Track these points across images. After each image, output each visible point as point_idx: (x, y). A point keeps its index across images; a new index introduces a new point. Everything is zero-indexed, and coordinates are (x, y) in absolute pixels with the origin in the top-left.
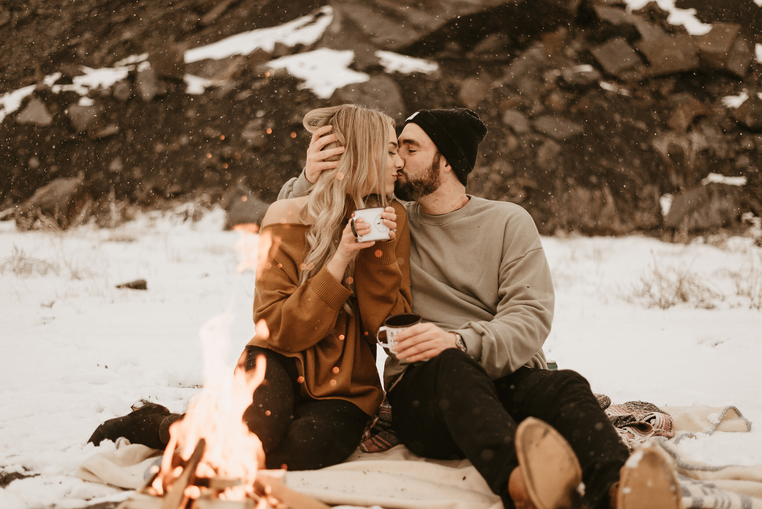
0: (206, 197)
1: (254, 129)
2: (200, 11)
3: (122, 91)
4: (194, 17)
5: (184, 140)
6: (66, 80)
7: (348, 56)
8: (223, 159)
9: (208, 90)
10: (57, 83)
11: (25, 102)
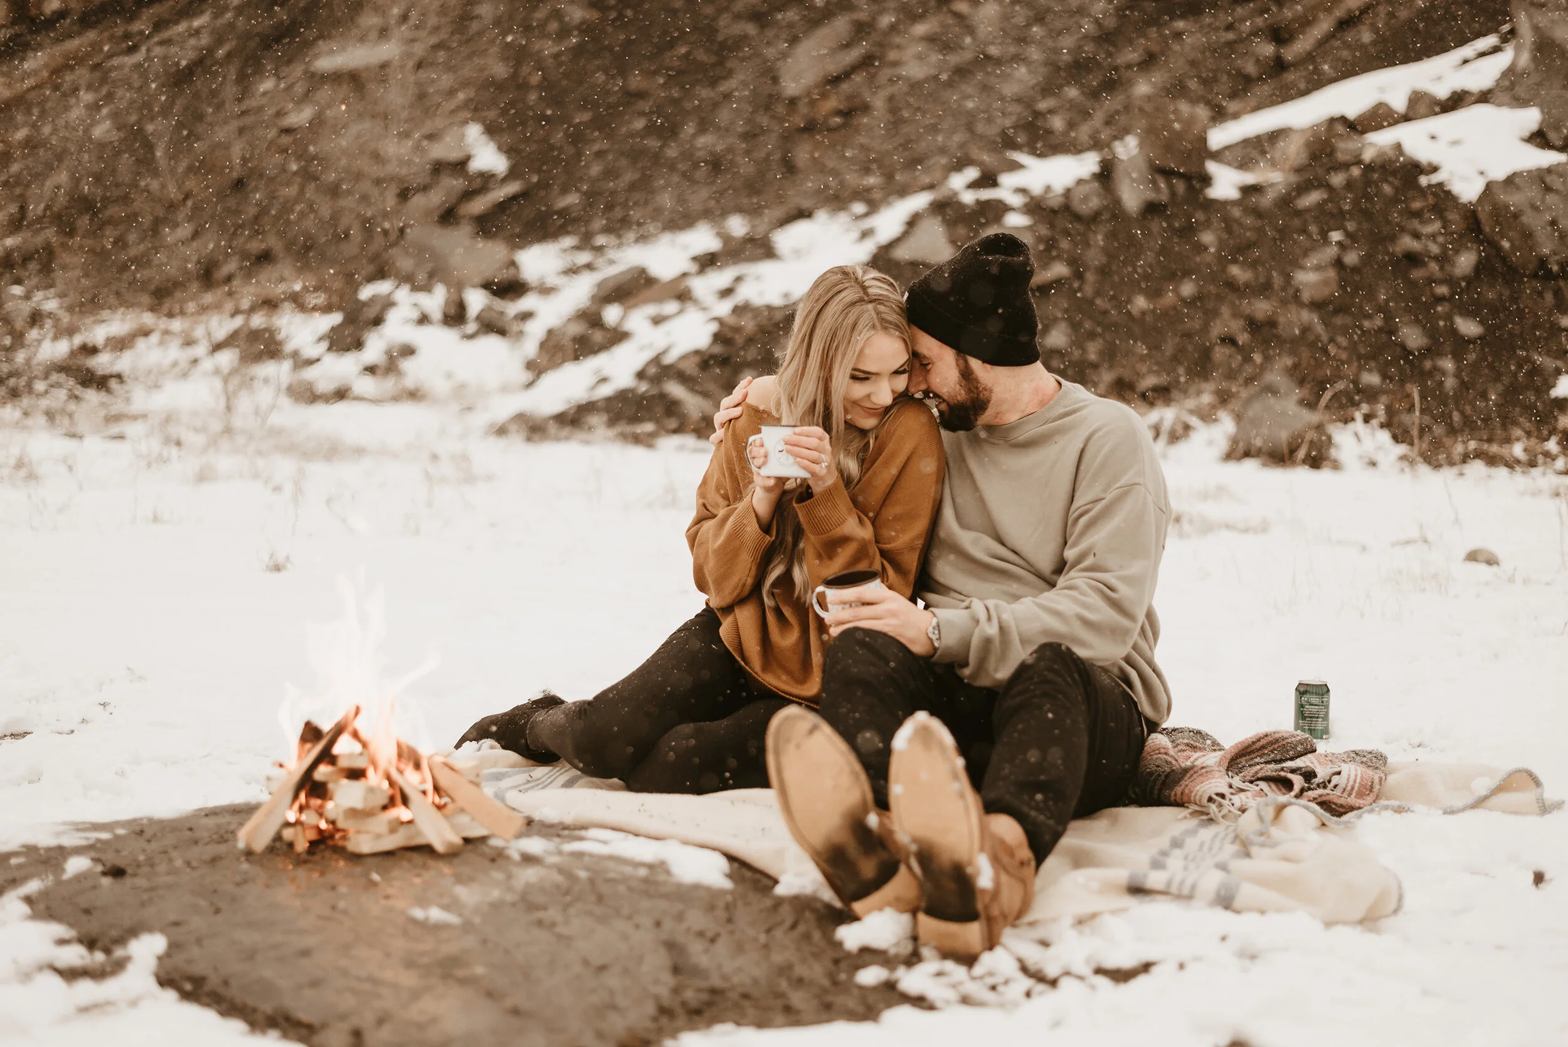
0: (1207, 398)
1: (1318, 268)
2: (1280, 35)
3: (1086, 199)
4: (1267, 49)
5: (1188, 289)
6: (988, 180)
7: (1531, 118)
8: (1253, 325)
9: (1248, 191)
10: (974, 185)
11: (913, 222)
